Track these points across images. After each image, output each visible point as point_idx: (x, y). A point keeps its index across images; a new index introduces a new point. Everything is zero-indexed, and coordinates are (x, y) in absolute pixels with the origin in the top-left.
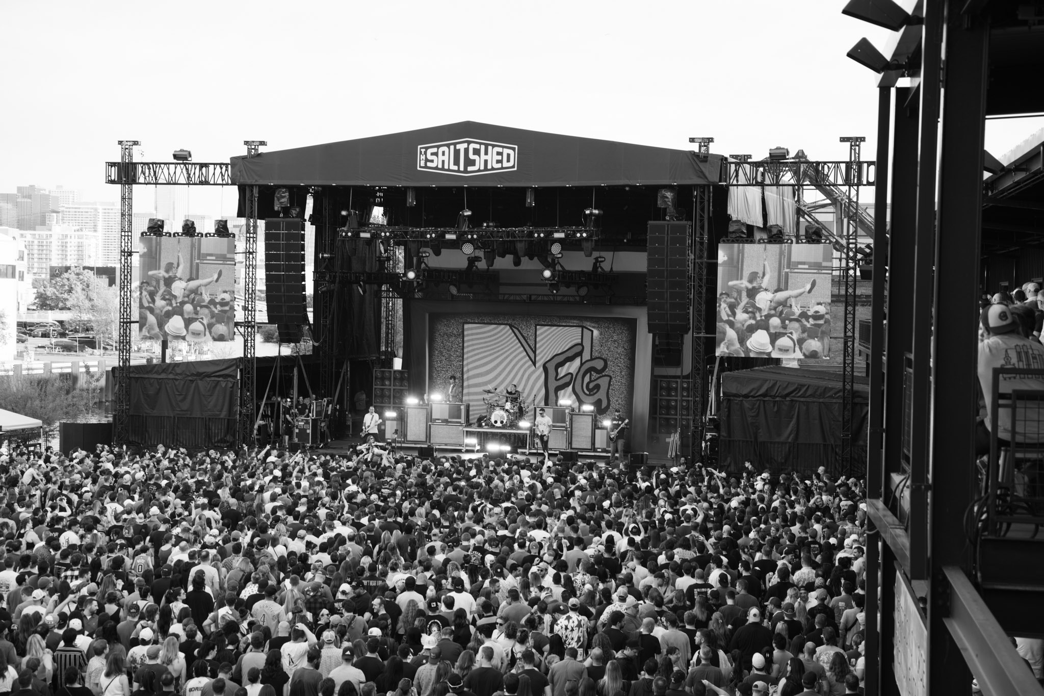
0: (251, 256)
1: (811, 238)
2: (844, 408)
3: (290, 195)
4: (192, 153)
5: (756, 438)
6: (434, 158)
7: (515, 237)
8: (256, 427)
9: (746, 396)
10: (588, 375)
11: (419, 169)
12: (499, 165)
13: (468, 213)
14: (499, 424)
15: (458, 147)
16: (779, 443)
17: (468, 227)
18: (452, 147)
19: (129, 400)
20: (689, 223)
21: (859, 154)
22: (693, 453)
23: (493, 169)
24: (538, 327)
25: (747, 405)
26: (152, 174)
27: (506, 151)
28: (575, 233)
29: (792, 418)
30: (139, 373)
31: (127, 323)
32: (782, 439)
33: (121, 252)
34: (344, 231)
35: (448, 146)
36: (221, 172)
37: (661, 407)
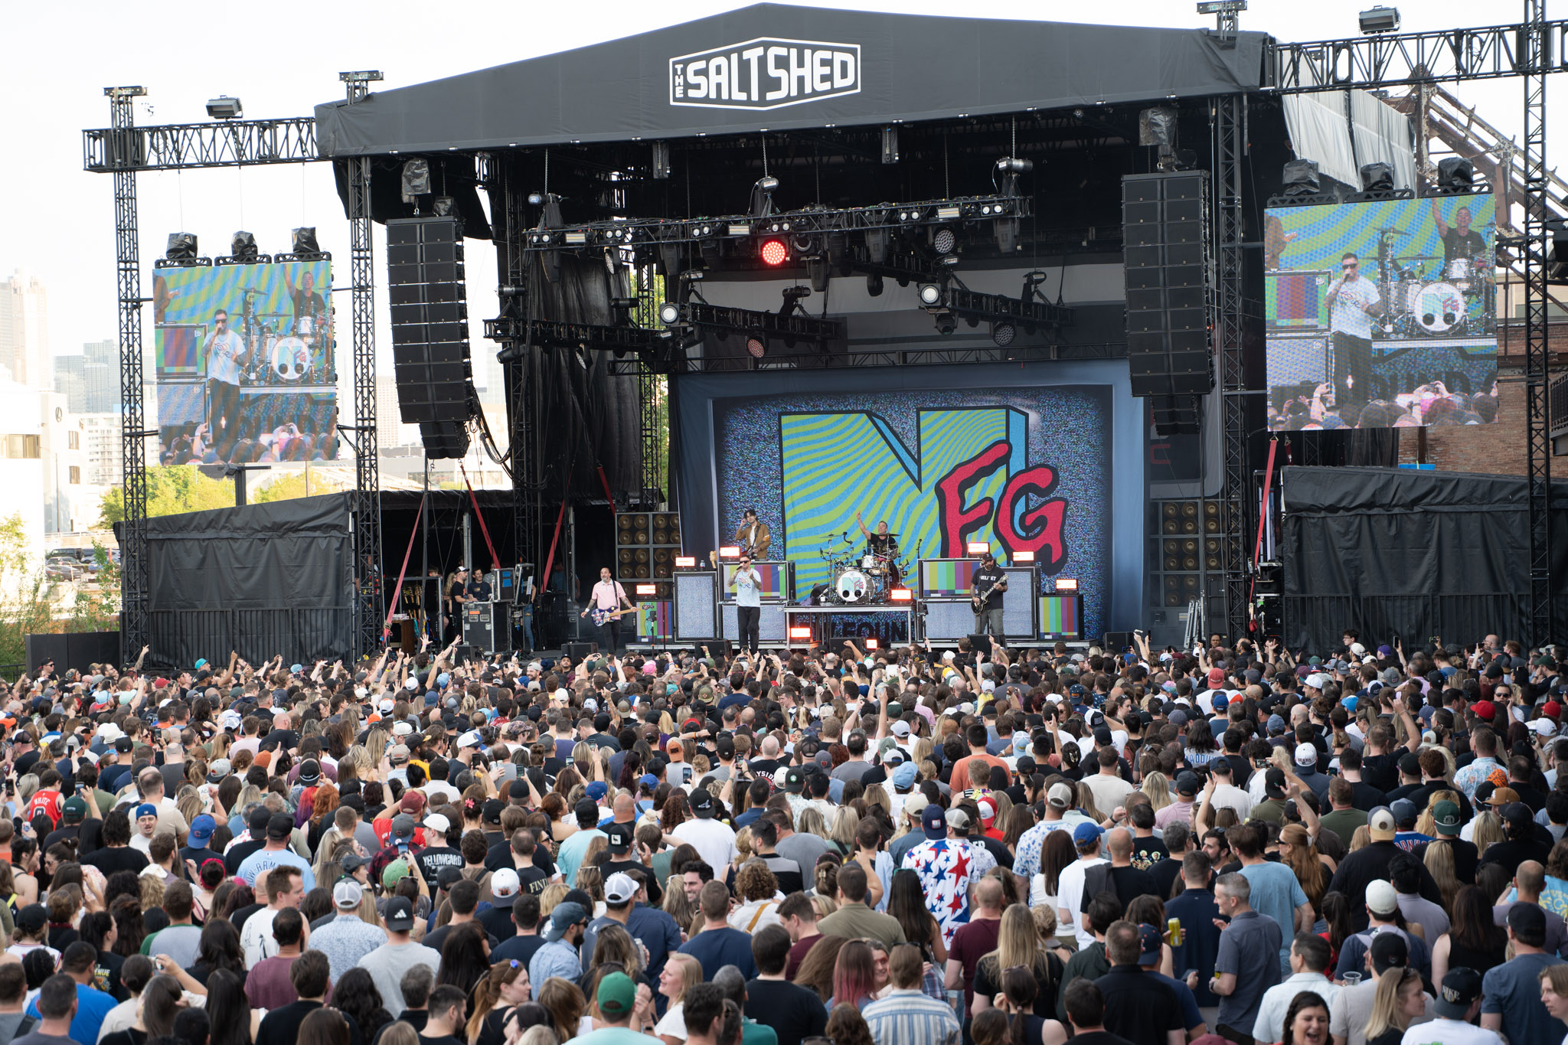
0: (363, 294)
1: (1451, 184)
2: (1534, 520)
3: (431, 172)
4: (242, 103)
5: (1356, 591)
6: (701, 80)
7: (863, 224)
8: (388, 622)
9: (1332, 509)
10: (1023, 499)
11: (672, 103)
12: (827, 86)
13: (770, 183)
14: (852, 598)
15: (746, 55)
16: (1402, 597)
17: (773, 211)
18: (734, 57)
19: (148, 584)
20: (1204, 173)
21: (1543, 8)
22: (1231, 625)
23: (815, 93)
24: (922, 413)
25: (1334, 525)
26: (170, 146)
27: (839, 57)
28: (978, 206)
29: (1427, 547)
30: (165, 531)
31: (137, 435)
32: (1409, 589)
33: (120, 300)
34: (535, 233)
35: (727, 54)
36: (300, 139)
37: (1166, 555)
